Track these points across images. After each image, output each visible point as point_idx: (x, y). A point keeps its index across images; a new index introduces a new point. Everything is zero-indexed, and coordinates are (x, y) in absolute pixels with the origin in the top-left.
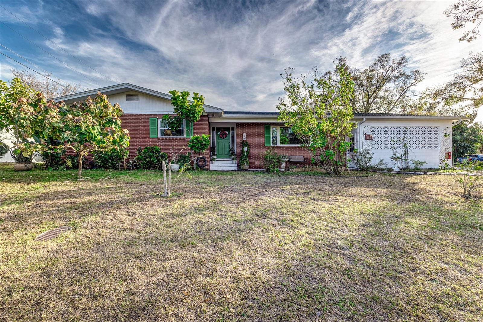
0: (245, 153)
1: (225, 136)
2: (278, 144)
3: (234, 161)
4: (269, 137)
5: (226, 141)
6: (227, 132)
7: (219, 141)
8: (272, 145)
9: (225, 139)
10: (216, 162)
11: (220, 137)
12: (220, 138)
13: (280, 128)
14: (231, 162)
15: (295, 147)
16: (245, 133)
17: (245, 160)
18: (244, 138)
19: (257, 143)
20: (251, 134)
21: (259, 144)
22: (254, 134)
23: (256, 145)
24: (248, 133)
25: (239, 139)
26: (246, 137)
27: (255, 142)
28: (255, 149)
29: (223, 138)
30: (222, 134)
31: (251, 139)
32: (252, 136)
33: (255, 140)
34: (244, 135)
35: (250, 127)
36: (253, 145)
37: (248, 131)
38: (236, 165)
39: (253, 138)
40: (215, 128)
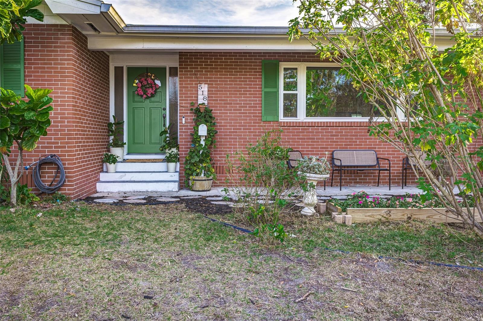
0: (203, 143)
1: (150, 91)
2: (302, 116)
3: (172, 165)
4: (276, 94)
5: (155, 105)
6: (158, 83)
7: (135, 105)
8: (282, 118)
9: (153, 99)
10: (121, 167)
11: (138, 95)
12: (137, 98)
13: (308, 68)
14: (162, 166)
15: (351, 125)
16: (206, 82)
17: (201, 161)
18: (200, 97)
19: (240, 113)
20: (220, 88)
21: (244, 116)
22: (230, 88)
23: (237, 120)
24: (212, 84)
25: (187, 100)
26: (207, 96)
27: (234, 110)
28: (234, 129)
29: (145, 96)
30: (141, 86)
31: (220, 100)
32: (225, 91)
33: (234, 104)
34: (202, 90)
35: (220, 65)
36: (227, 119)
37: (212, 78)
38: (176, 177)
39: (228, 97)
40: (122, 67)
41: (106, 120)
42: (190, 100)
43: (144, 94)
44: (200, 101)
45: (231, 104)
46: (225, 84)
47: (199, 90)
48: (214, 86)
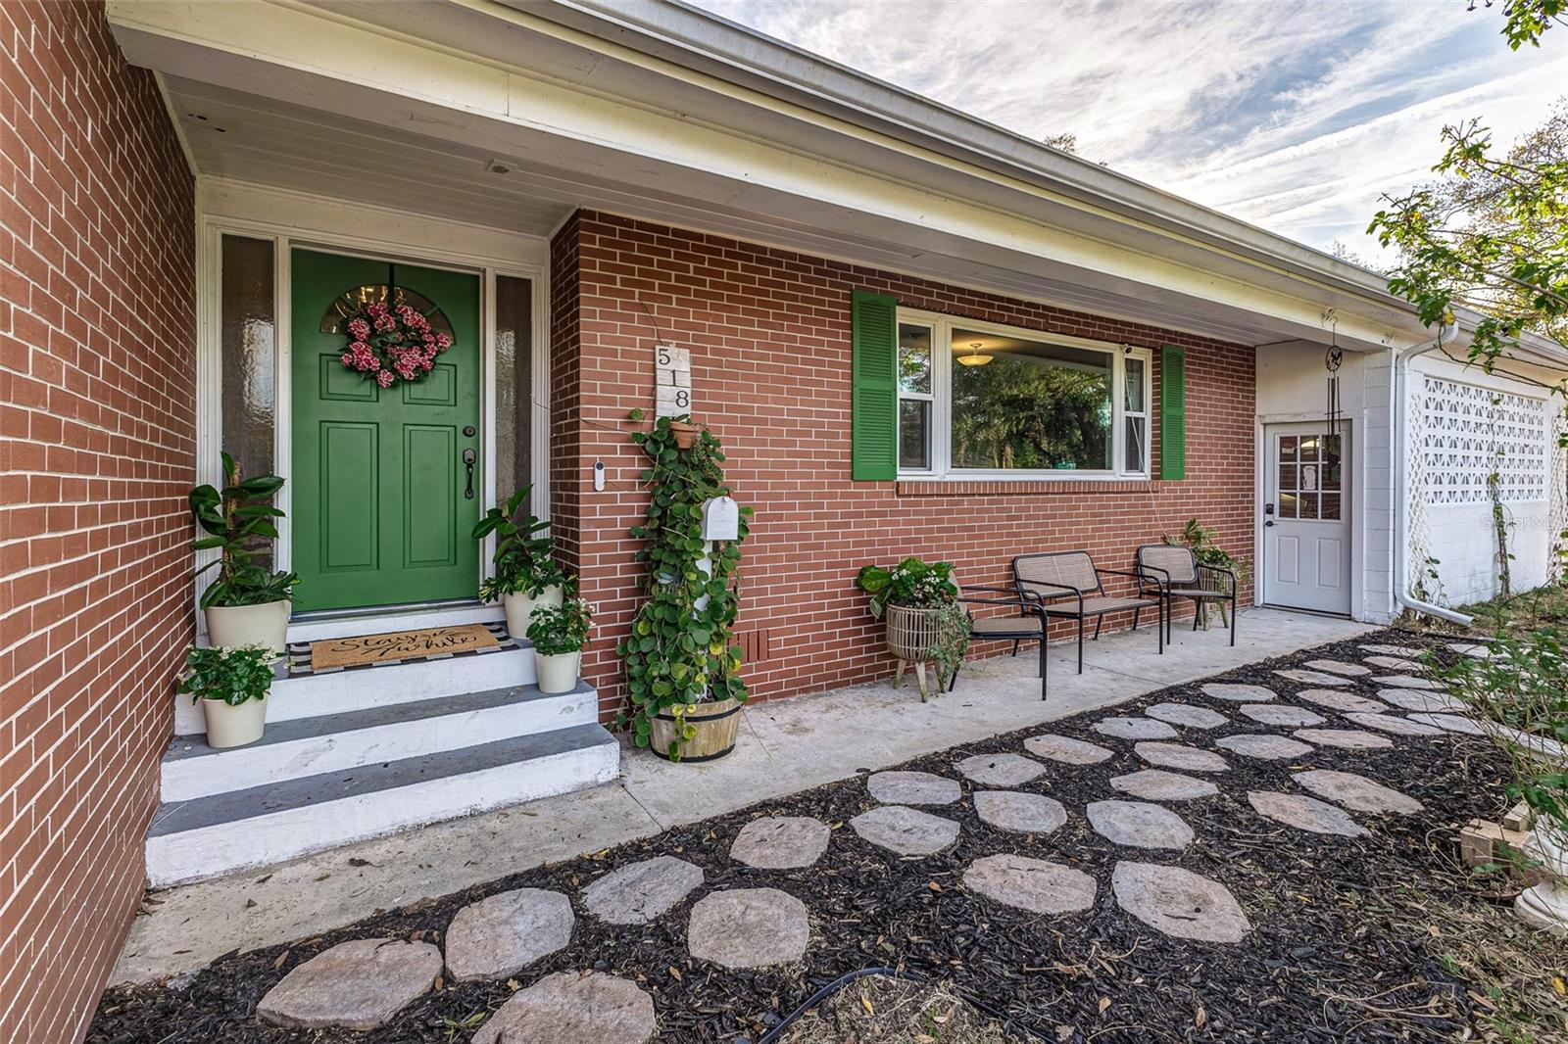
0: (706, 566)
1: (413, 357)
2: (941, 465)
3: (564, 668)
4: (890, 397)
5: (428, 413)
7: (334, 410)
8: (898, 472)
9: (416, 391)
11: (352, 368)
12: (342, 383)
13: (954, 332)
16: (680, 341)
18: (665, 392)
19: (790, 454)
20: (731, 365)
21: (804, 465)
22: (760, 367)
23: (781, 476)
24: (703, 351)
25: (613, 401)
26: (689, 391)
27: (774, 443)
28: (772, 507)
29: (386, 378)
30: (369, 336)
31: (729, 408)
32: (746, 377)
33: (774, 422)
34: (671, 367)
35: (727, 287)
36: (751, 475)
37: (702, 327)
38: (585, 710)
39: (754, 399)
40: (268, 246)
41: (176, 474)
42: (624, 402)
43: (381, 367)
44: (666, 408)
45: (764, 422)
46: (746, 355)
47: (658, 365)
48: (709, 356)
